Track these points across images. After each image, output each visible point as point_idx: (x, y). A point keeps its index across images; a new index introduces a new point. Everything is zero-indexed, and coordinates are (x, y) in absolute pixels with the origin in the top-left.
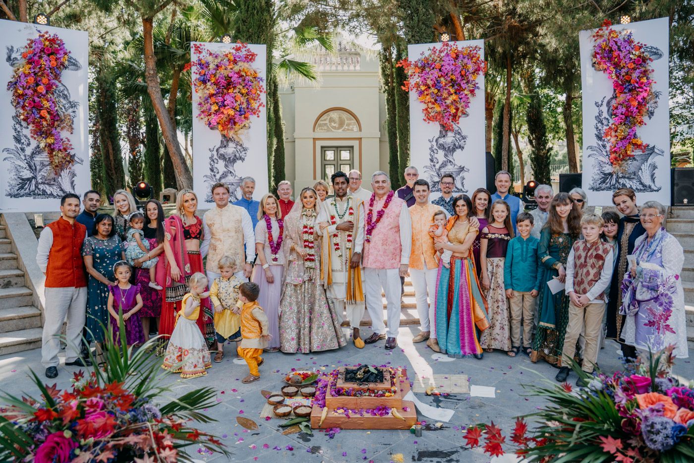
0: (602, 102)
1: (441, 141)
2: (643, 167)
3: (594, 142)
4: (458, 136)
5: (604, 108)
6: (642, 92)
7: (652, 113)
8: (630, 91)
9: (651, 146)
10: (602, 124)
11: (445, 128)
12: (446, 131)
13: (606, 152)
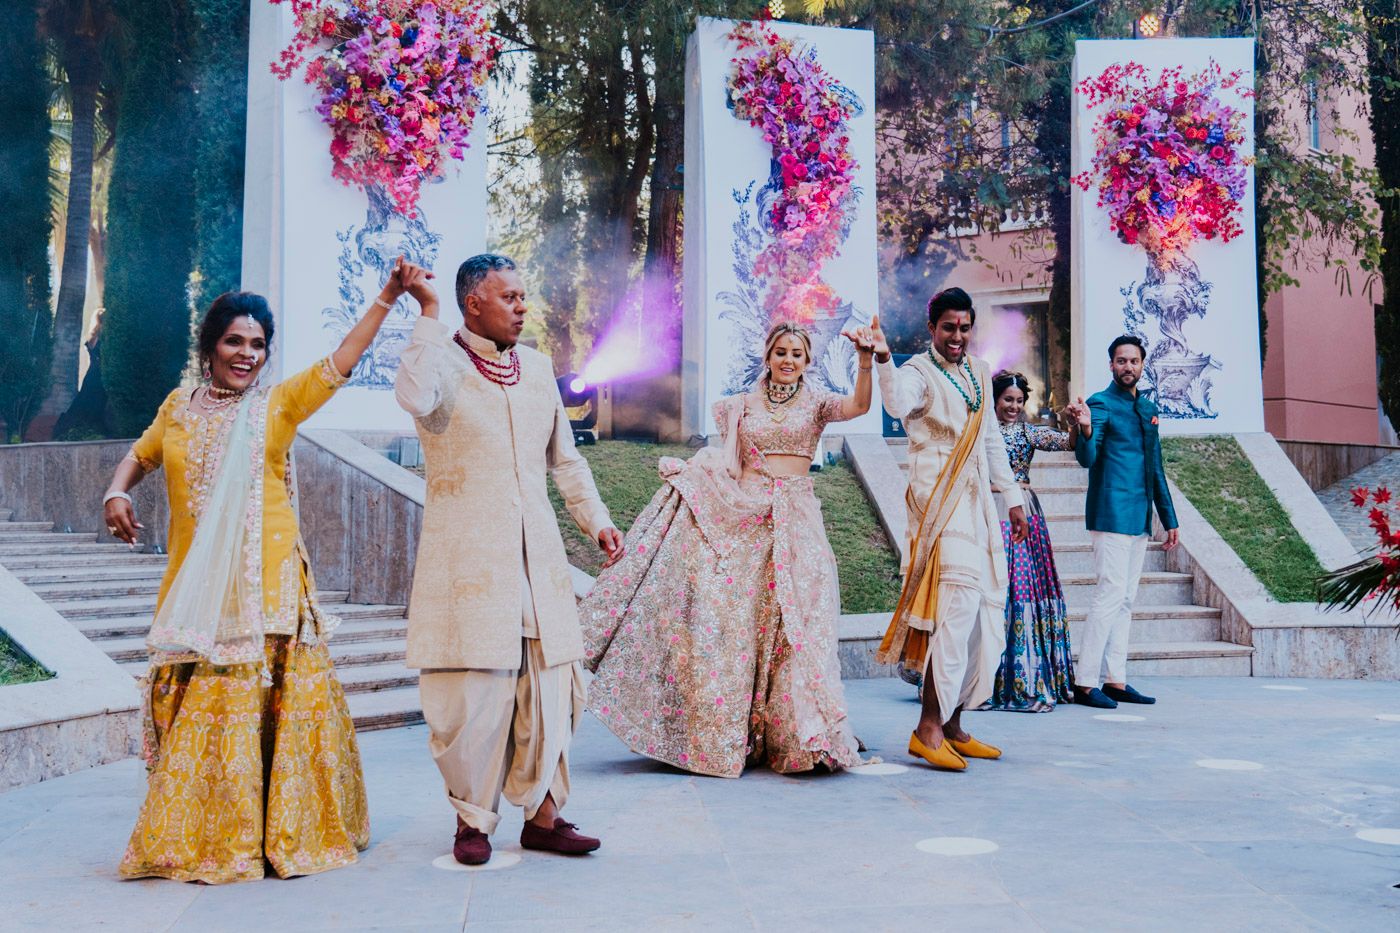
0: (748, 192)
1: (372, 240)
2: (830, 349)
3: (732, 283)
4: (416, 233)
5: (752, 207)
6: (839, 183)
7: (846, 232)
8: (818, 175)
9: (845, 303)
10: (748, 243)
11: (383, 210)
12: (385, 214)
13: (758, 308)
